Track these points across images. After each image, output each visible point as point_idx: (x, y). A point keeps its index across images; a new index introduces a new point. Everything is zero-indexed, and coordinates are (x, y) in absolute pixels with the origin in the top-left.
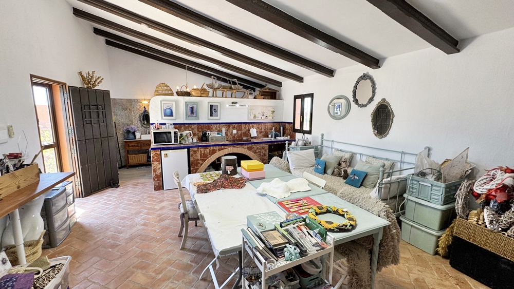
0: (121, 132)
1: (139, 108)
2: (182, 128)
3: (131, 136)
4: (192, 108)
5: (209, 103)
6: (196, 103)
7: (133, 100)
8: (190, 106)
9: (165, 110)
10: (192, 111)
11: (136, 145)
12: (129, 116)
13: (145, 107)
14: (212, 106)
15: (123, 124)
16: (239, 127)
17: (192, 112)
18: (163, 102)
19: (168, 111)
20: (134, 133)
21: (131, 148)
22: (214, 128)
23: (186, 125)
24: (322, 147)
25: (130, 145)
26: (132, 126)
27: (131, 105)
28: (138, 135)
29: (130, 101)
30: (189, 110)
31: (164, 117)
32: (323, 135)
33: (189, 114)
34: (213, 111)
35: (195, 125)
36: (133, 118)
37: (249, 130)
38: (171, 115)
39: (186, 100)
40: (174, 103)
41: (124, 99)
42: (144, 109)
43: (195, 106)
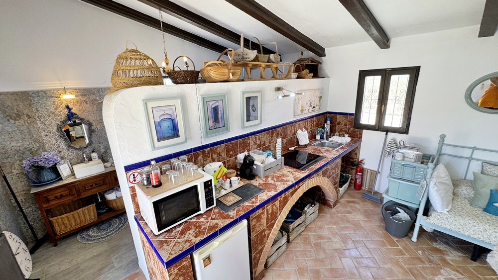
0: (15, 172)
1: (52, 109)
2: (200, 158)
3: (48, 176)
4: (215, 109)
5: (244, 93)
6: (222, 97)
7: (34, 92)
8: (212, 105)
9: (158, 125)
10: (216, 116)
11: (64, 193)
12: (30, 132)
13: (68, 107)
14: (248, 99)
15: (17, 151)
16: (284, 132)
17: (216, 119)
18: (151, 105)
19: (166, 125)
20: (54, 169)
21: (53, 203)
22: (252, 144)
23: (207, 150)
24: (440, 154)
25: (51, 197)
26: (46, 154)
27: (30, 105)
28: (64, 170)
29: (25, 96)
30: (211, 115)
31: (157, 144)
32: (443, 137)
33: (211, 124)
34: (251, 110)
35: (223, 146)
36: (43, 134)
37: (295, 134)
38: (175, 133)
39: (201, 92)
40: (178, 103)
41: (7, 94)
42: (66, 111)
43: (220, 104)
